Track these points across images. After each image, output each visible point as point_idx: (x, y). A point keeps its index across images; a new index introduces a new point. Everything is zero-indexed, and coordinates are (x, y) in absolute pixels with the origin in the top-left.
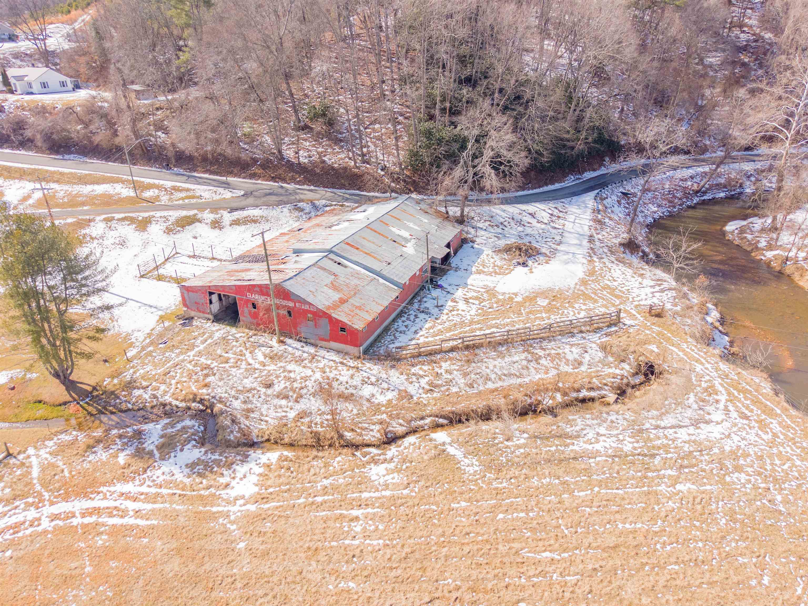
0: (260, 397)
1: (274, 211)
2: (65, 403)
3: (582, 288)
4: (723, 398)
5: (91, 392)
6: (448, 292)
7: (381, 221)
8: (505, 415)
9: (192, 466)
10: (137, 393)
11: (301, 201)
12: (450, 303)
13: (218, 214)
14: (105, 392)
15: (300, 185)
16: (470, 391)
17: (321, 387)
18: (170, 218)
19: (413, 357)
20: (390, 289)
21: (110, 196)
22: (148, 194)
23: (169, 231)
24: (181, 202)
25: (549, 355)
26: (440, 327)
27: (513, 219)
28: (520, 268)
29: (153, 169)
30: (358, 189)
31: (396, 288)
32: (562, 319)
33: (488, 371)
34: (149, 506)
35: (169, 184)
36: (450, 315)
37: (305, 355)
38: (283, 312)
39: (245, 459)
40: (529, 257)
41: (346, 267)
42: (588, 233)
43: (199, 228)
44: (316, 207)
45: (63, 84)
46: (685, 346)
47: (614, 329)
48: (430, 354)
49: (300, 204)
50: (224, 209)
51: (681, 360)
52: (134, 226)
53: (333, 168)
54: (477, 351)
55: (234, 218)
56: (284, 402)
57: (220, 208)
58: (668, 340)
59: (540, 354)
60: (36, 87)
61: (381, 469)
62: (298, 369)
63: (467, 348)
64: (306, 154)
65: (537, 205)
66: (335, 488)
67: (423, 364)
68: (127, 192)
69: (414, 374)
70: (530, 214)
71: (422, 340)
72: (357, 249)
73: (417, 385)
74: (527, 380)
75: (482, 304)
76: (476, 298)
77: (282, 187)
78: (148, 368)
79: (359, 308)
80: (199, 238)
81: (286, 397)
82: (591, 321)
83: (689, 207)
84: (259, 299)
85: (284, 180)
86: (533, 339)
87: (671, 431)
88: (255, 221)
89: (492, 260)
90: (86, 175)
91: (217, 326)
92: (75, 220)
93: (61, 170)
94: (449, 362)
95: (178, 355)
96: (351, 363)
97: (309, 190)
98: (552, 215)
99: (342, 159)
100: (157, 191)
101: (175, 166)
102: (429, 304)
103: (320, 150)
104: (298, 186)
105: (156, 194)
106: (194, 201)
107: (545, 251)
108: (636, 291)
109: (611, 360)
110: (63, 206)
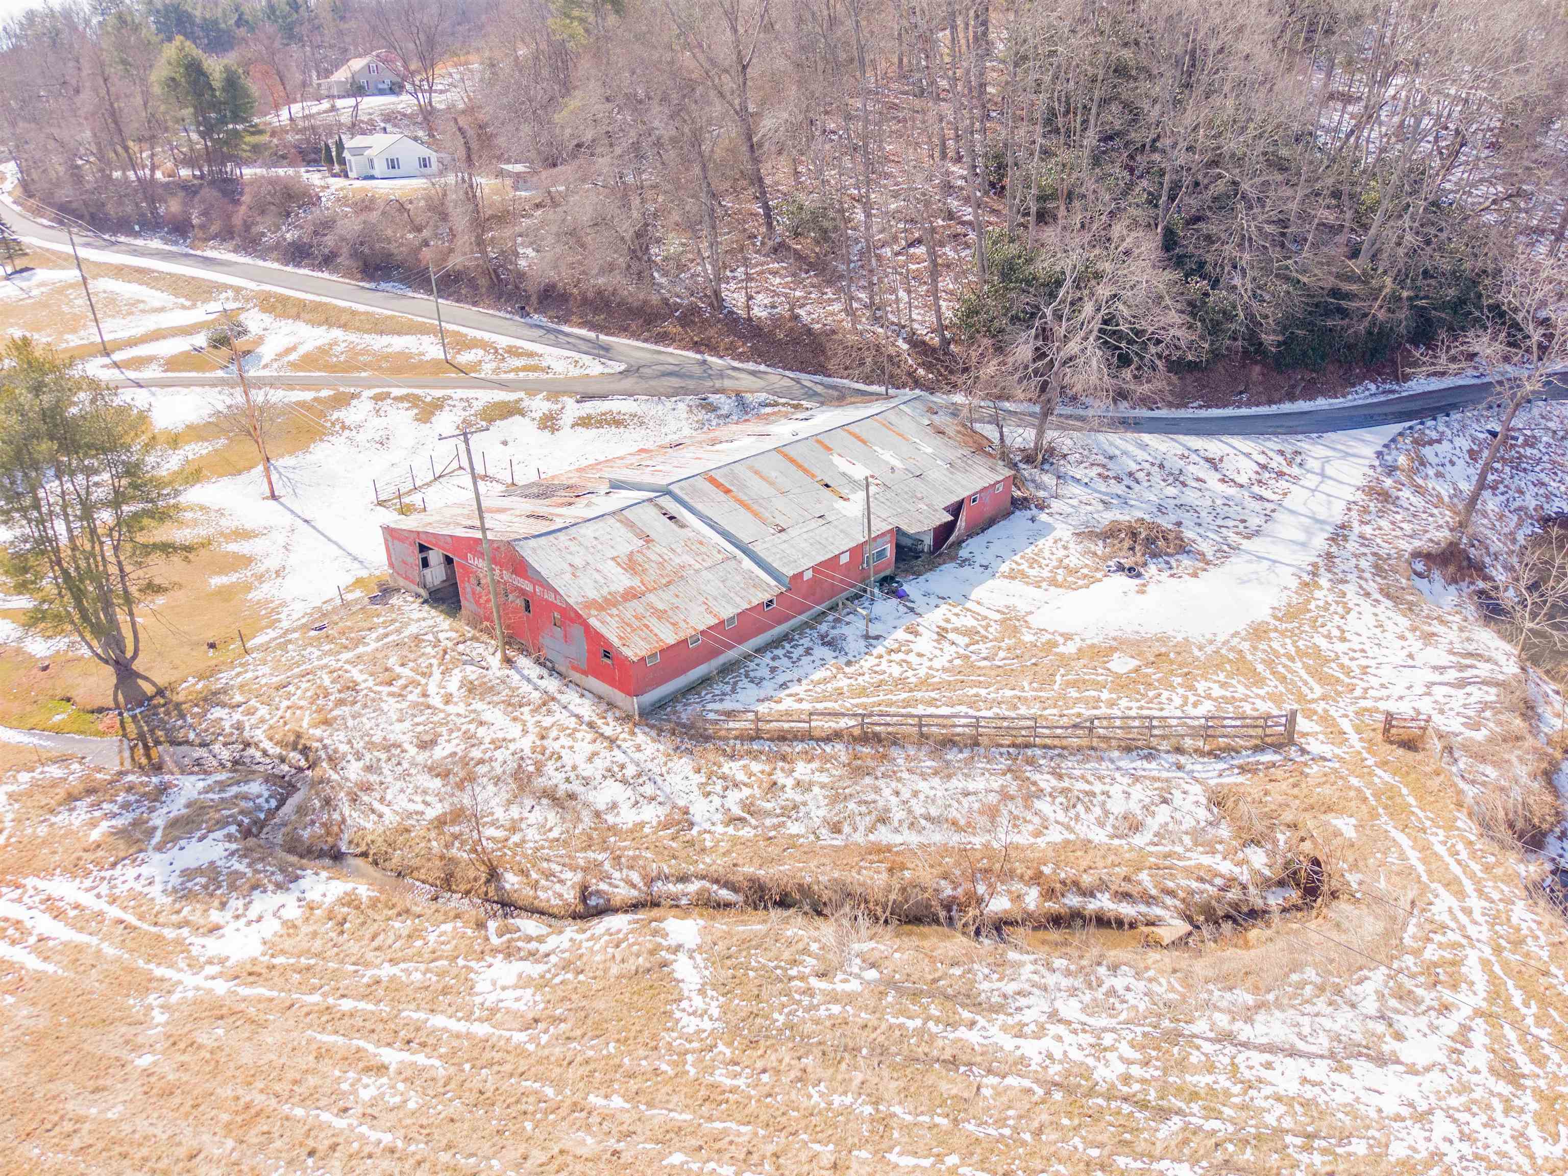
0: (399, 764)
1: (660, 407)
2: (100, 710)
3: (1245, 646)
4: (1469, 1002)
5: (151, 699)
6: (912, 610)
7: (819, 442)
9: (191, 874)
10: (217, 713)
11: (720, 390)
12: (900, 635)
13: (557, 402)
14: (173, 703)
15: (742, 361)
16: (828, 838)
17: (520, 766)
18: (475, 403)
19: (743, 739)
20: (757, 583)
21: (410, 356)
22: (466, 358)
23: (467, 425)
24: (512, 376)
25: (1065, 791)
26: (843, 683)
27: (1161, 466)
28: (1121, 581)
29: (502, 314)
31: (773, 583)
32: (1145, 712)
33: (894, 800)
34: (67, 935)
35: (503, 341)
36: (884, 660)
37: (535, 696)
38: (517, 601)
39: (288, 882)
40: (1154, 555)
41: (683, 526)
42: (1339, 519)
43: (518, 427)
44: (743, 406)
45: (425, 163)
46: (1437, 840)
47: (1268, 757)
48: (782, 737)
49: (713, 398)
50: (570, 393)
51: (1408, 872)
52: (415, 412)
53: (809, 331)
54: (894, 752)
55: (583, 413)
56: (435, 784)
57: (565, 393)
58: (1399, 812)
59: (1043, 785)
60: (380, 168)
61: (509, 972)
62: (501, 721)
63: (867, 738)
64: (767, 301)
65: (1237, 441)
67: (755, 758)
68: (433, 351)
69: (724, 778)
70: (1207, 460)
71: (786, 705)
72: (727, 491)
73: (717, 801)
74: (978, 841)
75: (972, 648)
76: (969, 632)
77: (703, 362)
78: (263, 671)
79: (658, 616)
80: (510, 444)
81: (445, 774)
84: (482, 568)
85: (713, 349)
86: (1045, 747)
87: (1257, 1058)
88: (618, 423)
90: (387, 317)
92: (332, 393)
93: (355, 306)
94: (815, 765)
95: (322, 656)
96: (609, 727)
97: (753, 373)
98: (1264, 467)
99: (832, 314)
100: (481, 352)
102: (853, 630)
103: (798, 294)
104: (733, 363)
105: (479, 358)
106: (532, 375)
107: (1205, 547)
108: (1386, 673)
109: (1224, 831)
110: (331, 368)
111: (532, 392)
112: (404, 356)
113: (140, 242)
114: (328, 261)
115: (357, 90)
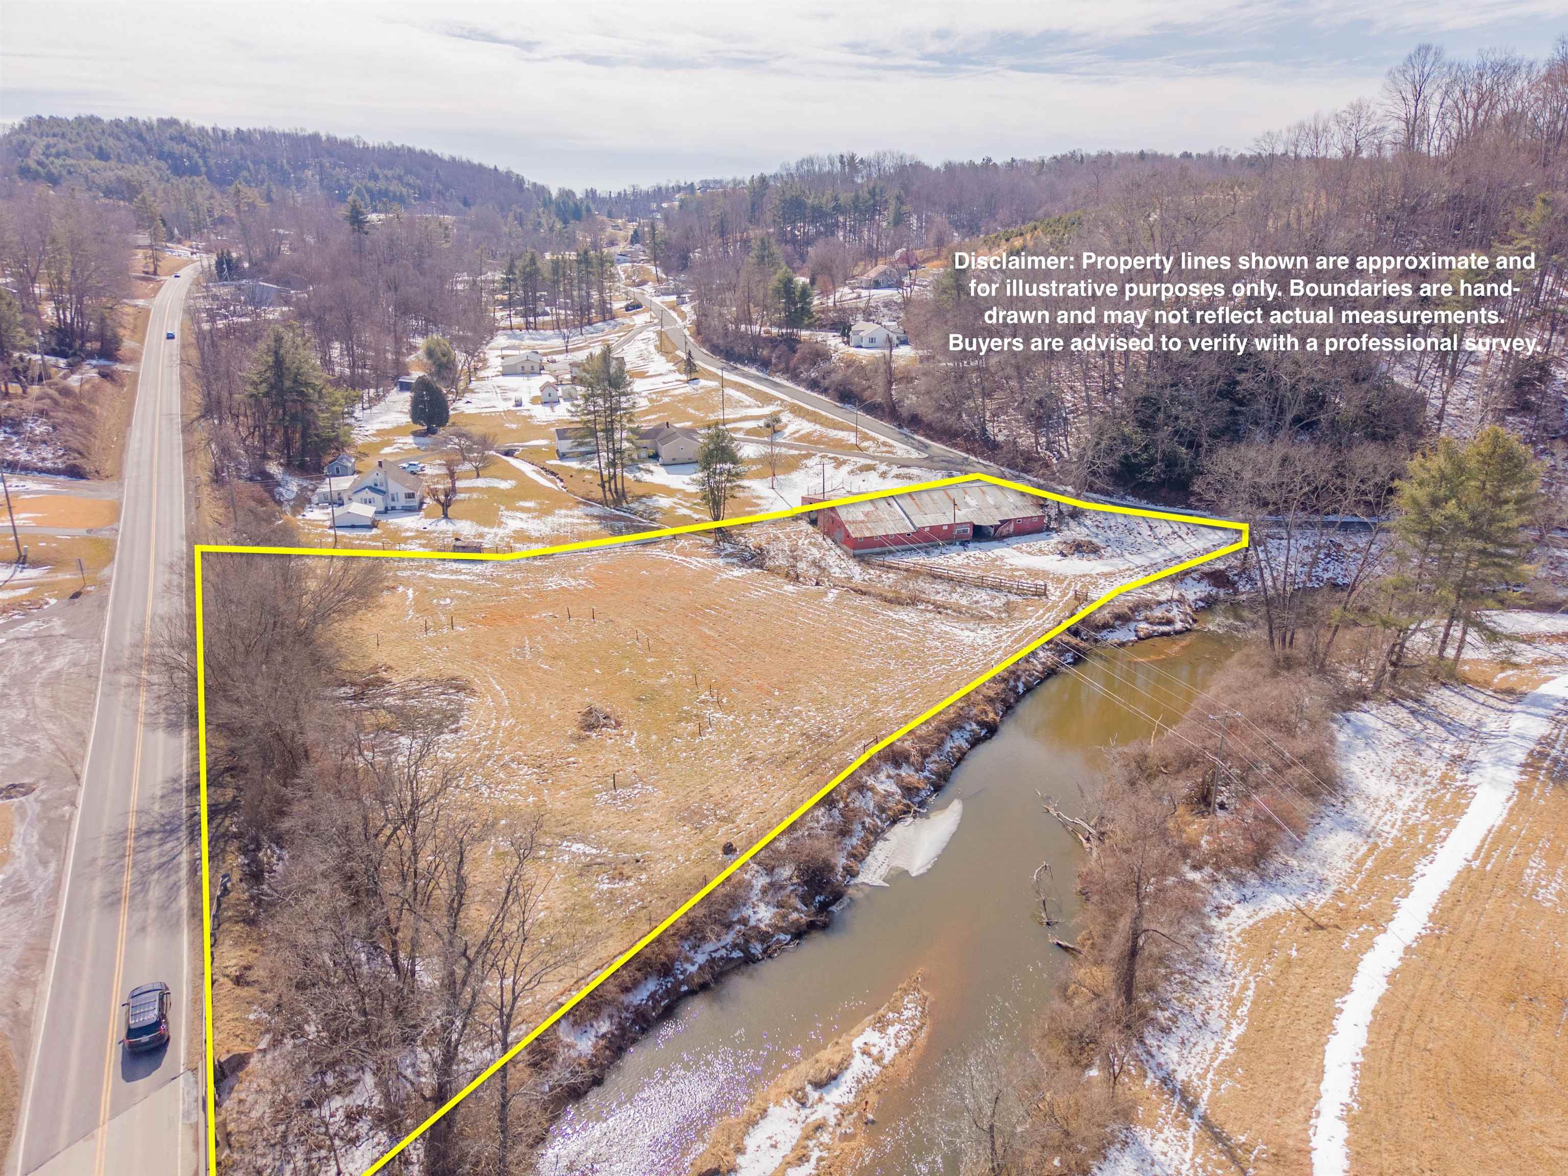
1: (932, 474)
4: (1007, 630)
6: (965, 550)
7: (964, 490)
9: (729, 563)
10: (741, 538)
12: (953, 555)
13: (891, 467)
16: (886, 588)
17: (815, 560)
18: (858, 464)
19: (879, 566)
20: (906, 525)
21: (843, 441)
22: (866, 444)
23: (852, 472)
24: (879, 454)
26: (921, 561)
29: (889, 426)
31: (913, 527)
32: (1012, 583)
33: (912, 584)
34: (701, 566)
35: (882, 438)
37: (827, 548)
39: (750, 568)
40: (1079, 552)
41: (891, 507)
43: (871, 475)
45: (889, 340)
46: (1050, 613)
48: (891, 568)
52: (835, 464)
53: (1019, 450)
54: (922, 576)
55: (900, 473)
56: (791, 559)
59: (959, 591)
60: (865, 342)
62: (816, 551)
63: (915, 572)
64: (1007, 433)
67: (879, 570)
69: (868, 572)
71: (899, 562)
73: (863, 576)
75: (976, 561)
76: (978, 558)
77: (965, 458)
78: (756, 531)
79: (867, 528)
80: (865, 481)
81: (794, 558)
86: (969, 584)
88: (910, 478)
89: (1044, 546)
90: (842, 422)
91: (806, 525)
92: (806, 452)
93: (830, 415)
94: (895, 574)
95: (774, 530)
96: (843, 557)
102: (939, 551)
105: (869, 445)
106: (885, 454)
107: (1107, 554)
110: (810, 442)
111: (882, 462)
112: (841, 440)
113: (746, 369)
114: (825, 391)
115: (877, 285)
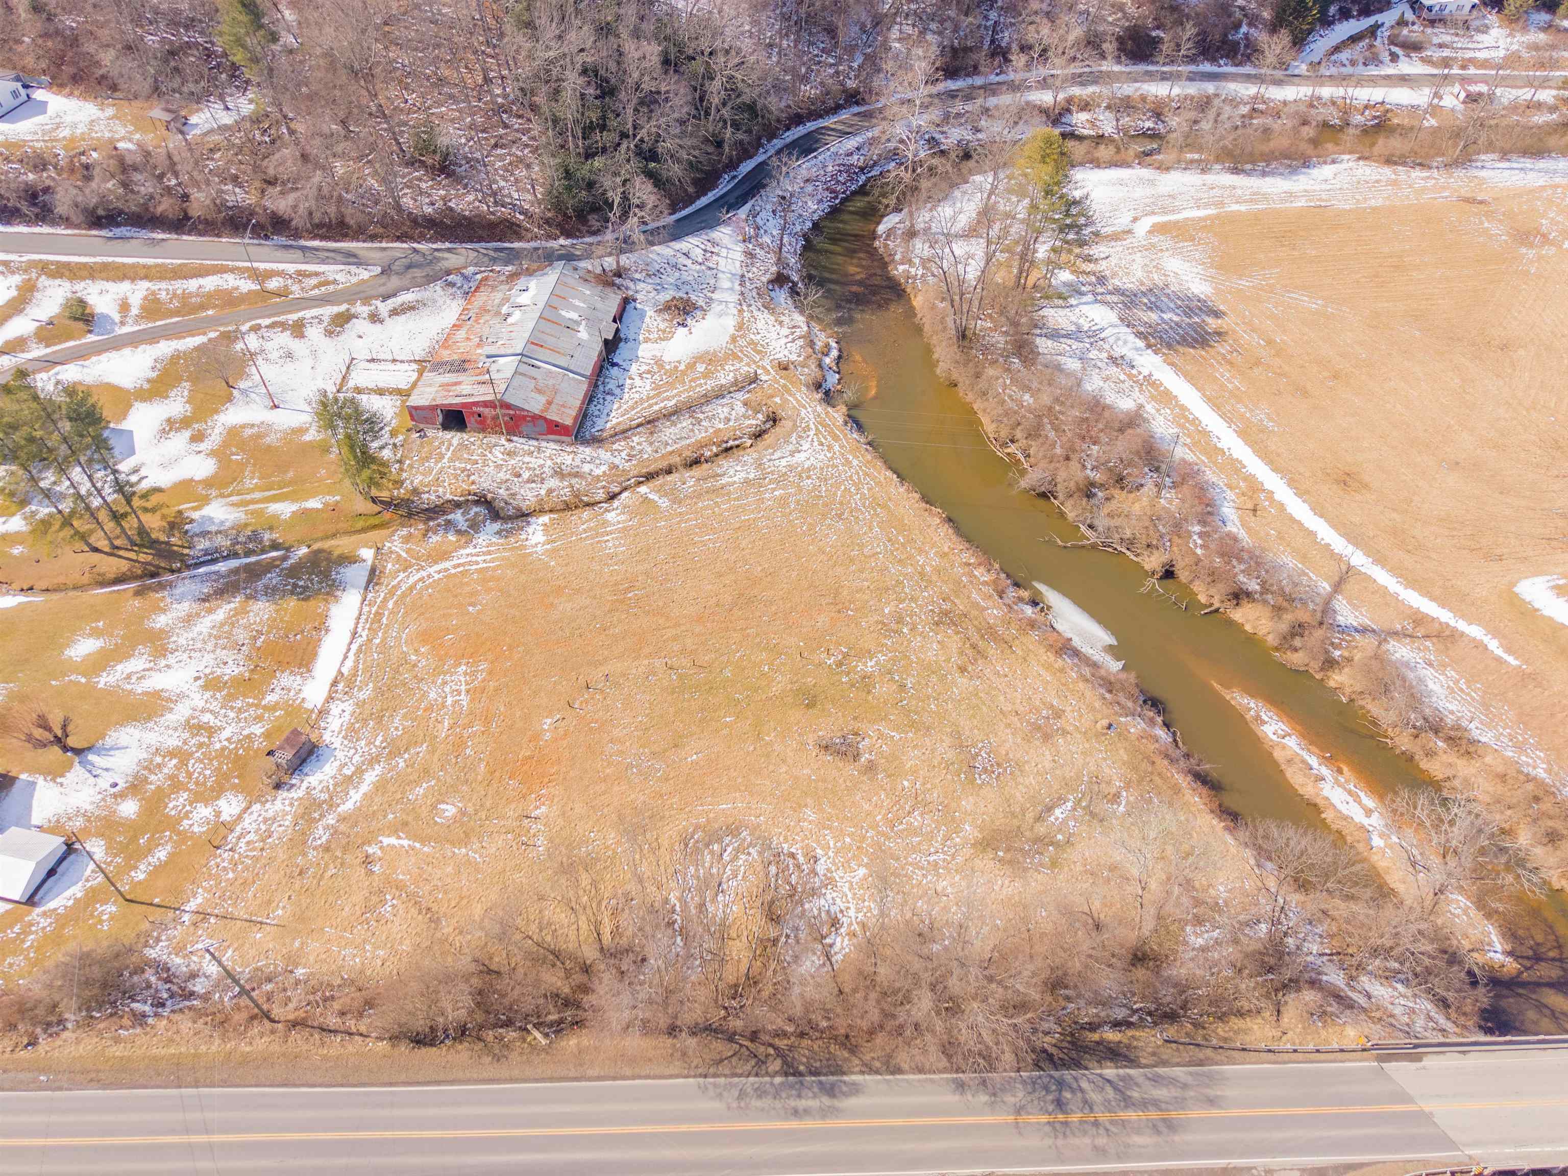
1: (427, 292)
2: (380, 513)
3: (732, 347)
4: (812, 433)
7: (552, 303)
8: (681, 468)
9: (498, 533)
11: (449, 273)
12: (628, 381)
13: (370, 305)
14: (402, 500)
15: (433, 243)
16: (657, 455)
19: (611, 436)
20: (580, 382)
21: (229, 293)
22: (274, 284)
23: (329, 333)
25: (707, 417)
26: (625, 407)
27: (668, 263)
28: (681, 330)
30: (499, 240)
31: (586, 380)
34: (489, 557)
37: (532, 448)
38: (507, 418)
39: (528, 523)
42: (740, 272)
43: (360, 325)
44: (466, 278)
45: (15, 94)
46: (798, 395)
47: (753, 386)
48: (624, 431)
49: (451, 278)
50: (376, 297)
51: (793, 407)
52: (289, 332)
55: (390, 307)
56: (533, 485)
57: (368, 296)
58: (788, 391)
61: (613, 514)
62: (533, 460)
63: (649, 422)
64: (427, 200)
65: (691, 237)
66: (590, 529)
68: (247, 286)
70: (684, 253)
71: (615, 421)
72: (541, 346)
74: (693, 440)
76: (649, 372)
77: (415, 250)
78: (421, 478)
79: (563, 406)
81: (534, 481)
82: (735, 383)
83: (854, 193)
84: (486, 411)
85: (412, 238)
87: (778, 461)
88: (412, 308)
89: (655, 323)
90: (180, 265)
91: (448, 435)
95: (436, 464)
96: (569, 449)
97: (449, 250)
98: (705, 250)
99: (470, 203)
100: (281, 279)
101: (273, 234)
102: (612, 385)
103: (442, 192)
104: (431, 245)
105: (282, 284)
106: (331, 288)
107: (701, 303)
108: (773, 343)
109: (750, 412)
110: (182, 313)
111: (341, 301)
112: (225, 292)
114: (39, 217)
